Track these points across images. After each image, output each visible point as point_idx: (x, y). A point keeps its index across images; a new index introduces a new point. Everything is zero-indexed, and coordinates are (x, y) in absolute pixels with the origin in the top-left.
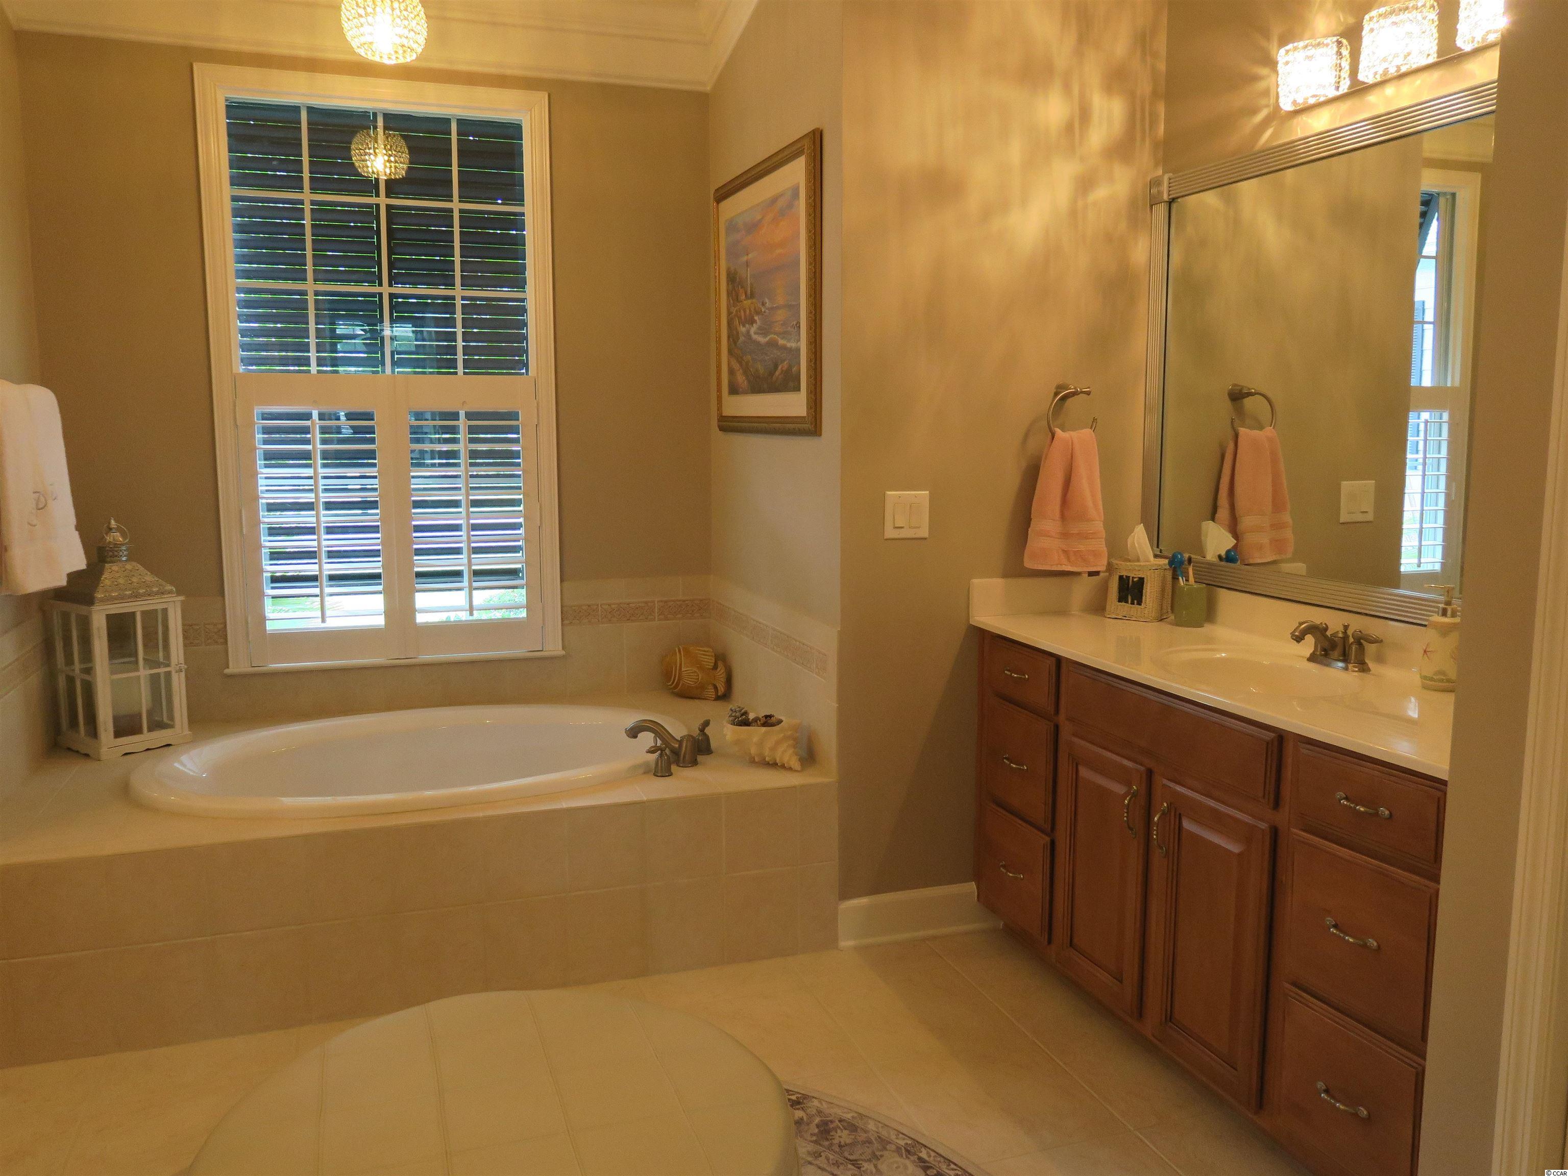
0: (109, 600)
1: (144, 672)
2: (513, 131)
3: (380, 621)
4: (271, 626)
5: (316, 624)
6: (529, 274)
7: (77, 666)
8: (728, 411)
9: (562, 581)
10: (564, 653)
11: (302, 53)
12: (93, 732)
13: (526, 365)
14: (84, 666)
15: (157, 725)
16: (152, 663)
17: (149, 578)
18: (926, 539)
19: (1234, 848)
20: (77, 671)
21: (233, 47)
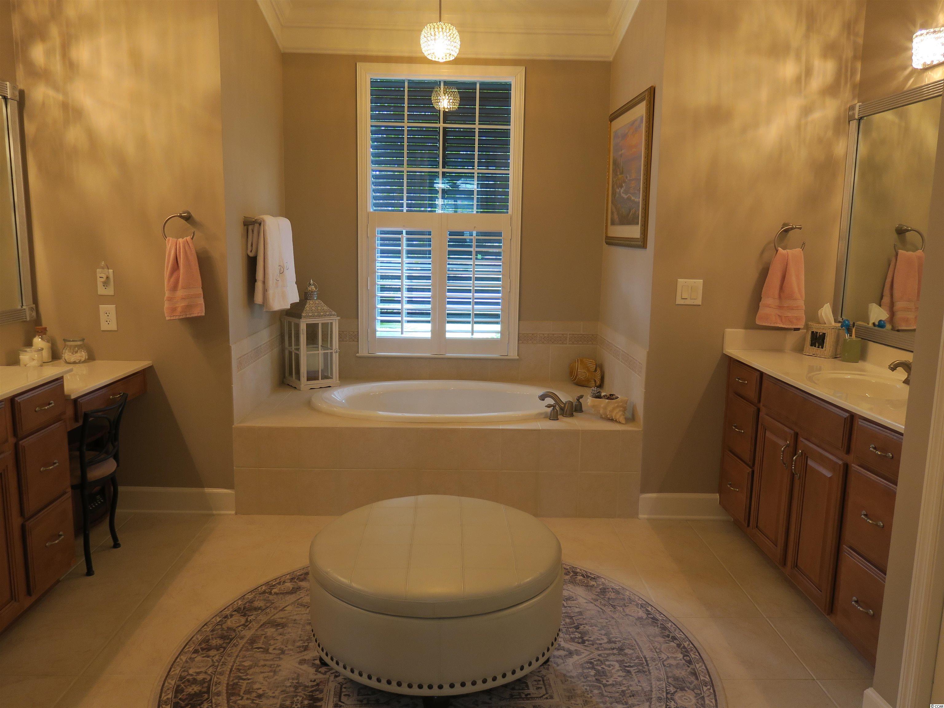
0: (308, 317)
1: (321, 352)
2: (506, 88)
3: (428, 335)
4: (378, 334)
5: (398, 335)
6: (511, 161)
7: (293, 347)
8: (610, 234)
9: (519, 321)
10: (518, 357)
11: (406, 55)
12: (299, 378)
13: (507, 207)
14: (296, 347)
15: (325, 377)
16: (324, 347)
17: (326, 308)
18: (700, 305)
19: (829, 474)
20: (293, 349)
21: (374, 54)
